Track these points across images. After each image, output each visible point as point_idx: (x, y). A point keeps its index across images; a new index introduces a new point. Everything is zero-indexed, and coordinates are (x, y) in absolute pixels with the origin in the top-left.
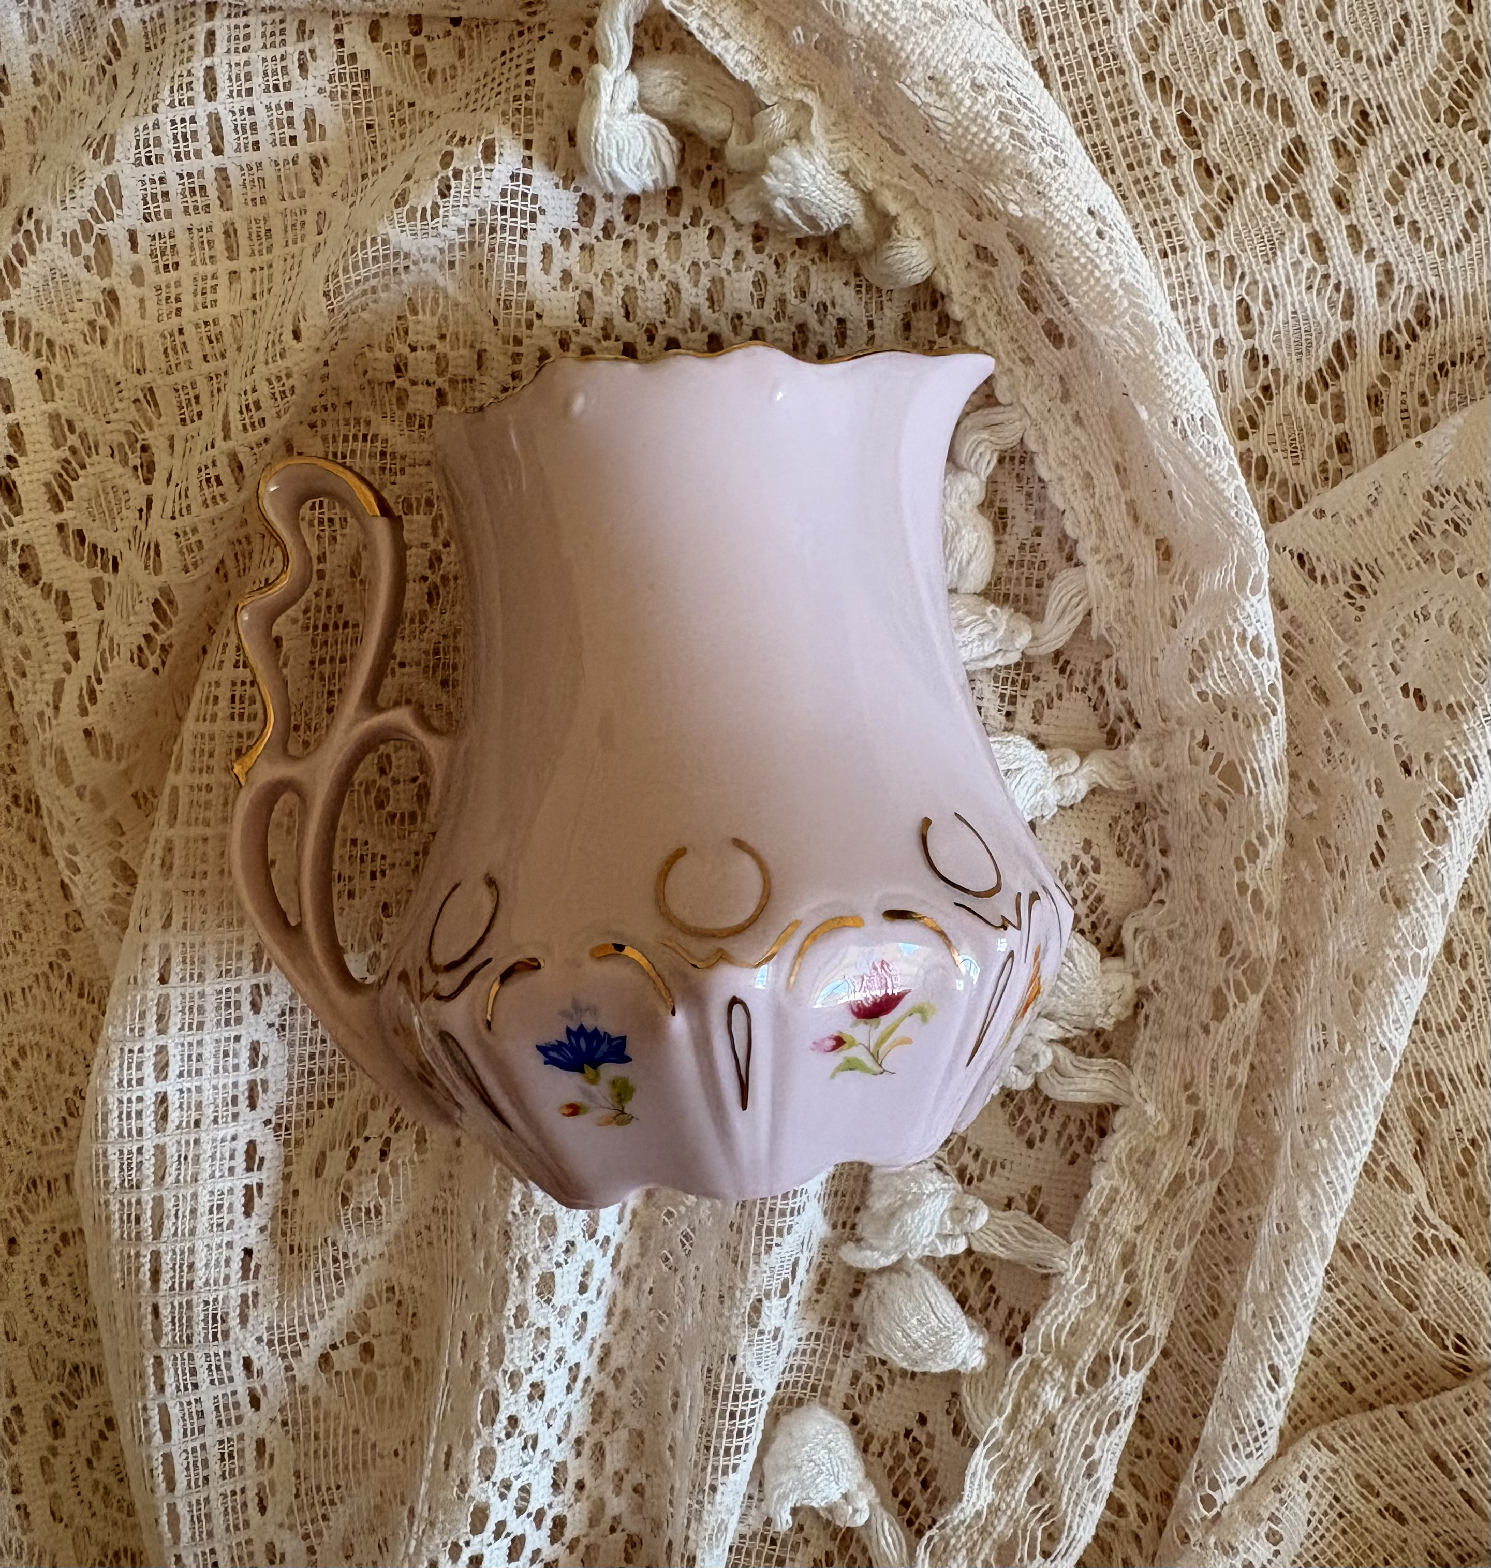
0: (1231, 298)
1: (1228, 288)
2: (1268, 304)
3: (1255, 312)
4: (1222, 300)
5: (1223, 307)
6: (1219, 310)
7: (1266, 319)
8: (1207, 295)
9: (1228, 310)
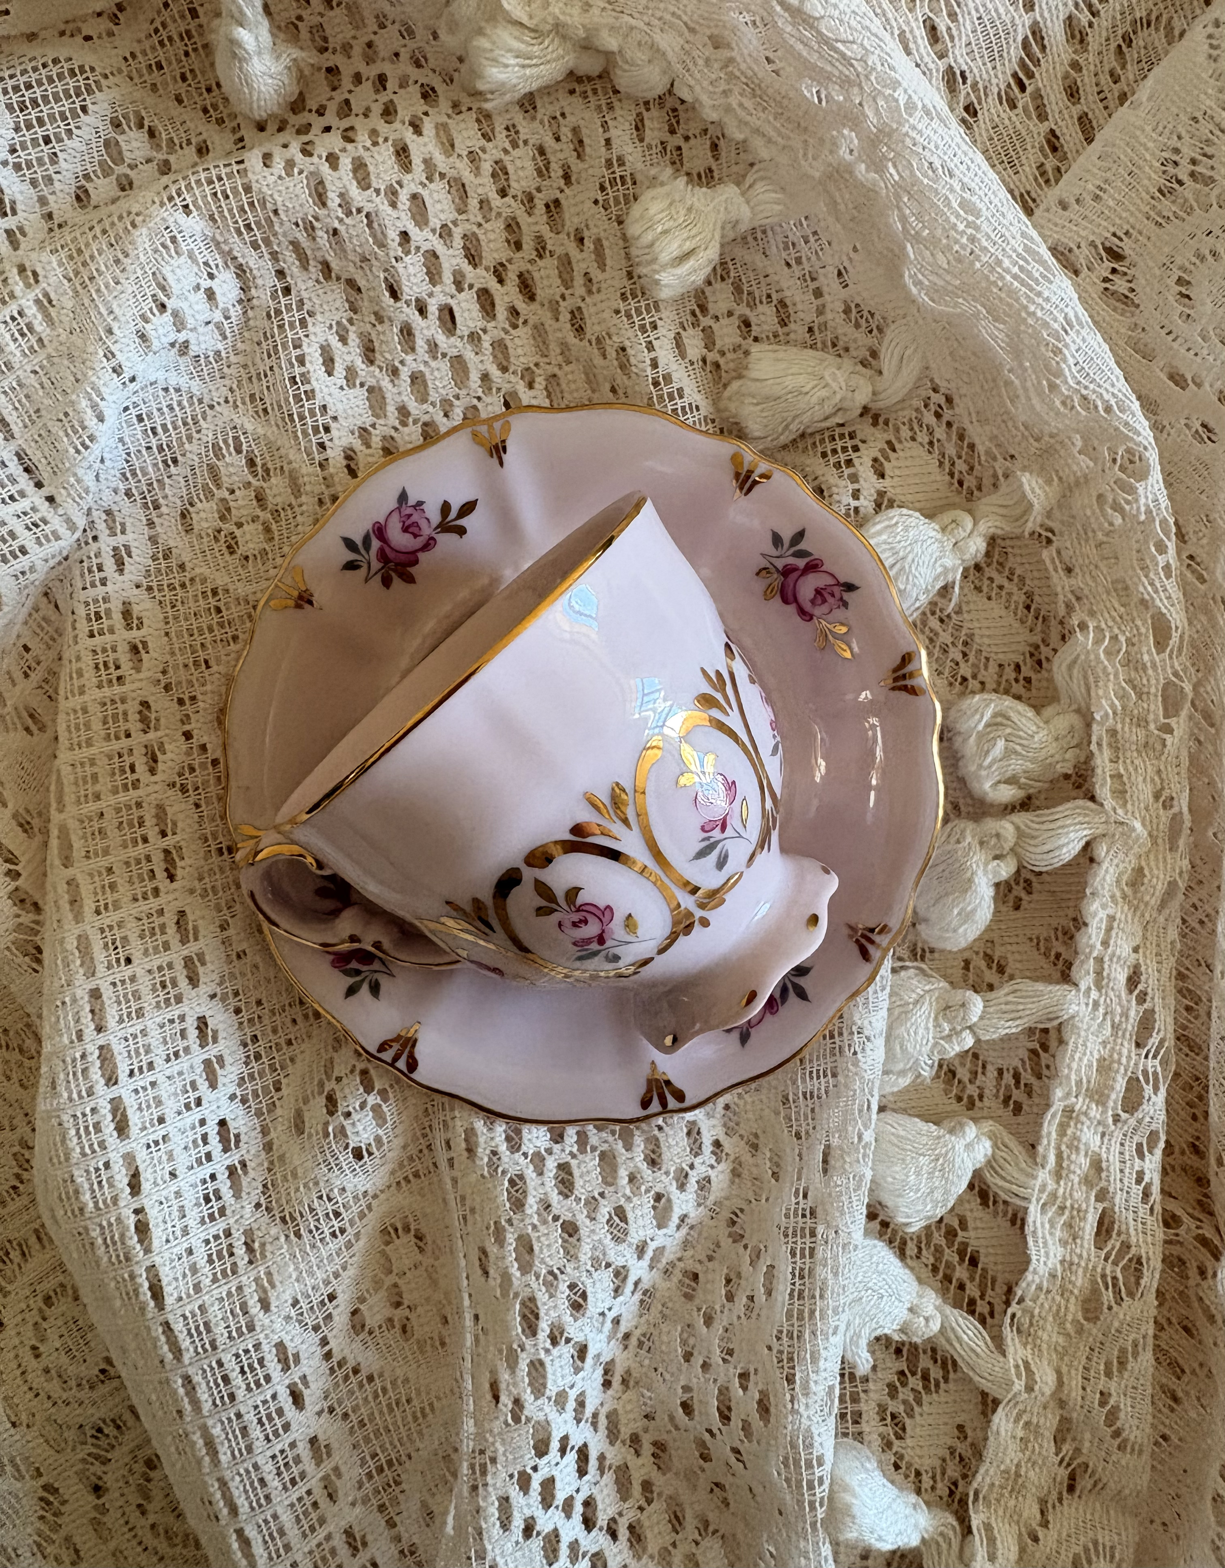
0: (917, 19)
1: (910, 10)
2: (952, 16)
3: (942, 28)
4: (908, 23)
5: (911, 31)
6: (908, 35)
7: (954, 32)
8: (894, 24)
9: (917, 33)
